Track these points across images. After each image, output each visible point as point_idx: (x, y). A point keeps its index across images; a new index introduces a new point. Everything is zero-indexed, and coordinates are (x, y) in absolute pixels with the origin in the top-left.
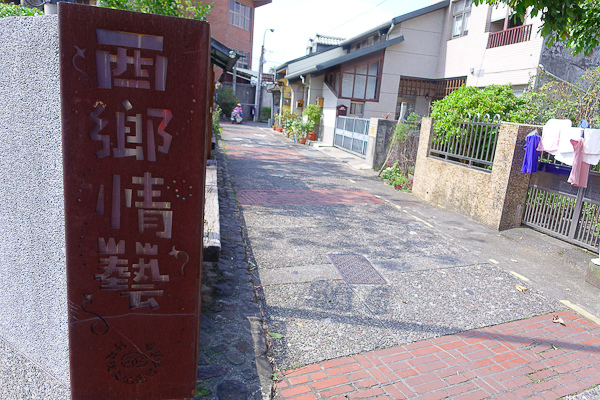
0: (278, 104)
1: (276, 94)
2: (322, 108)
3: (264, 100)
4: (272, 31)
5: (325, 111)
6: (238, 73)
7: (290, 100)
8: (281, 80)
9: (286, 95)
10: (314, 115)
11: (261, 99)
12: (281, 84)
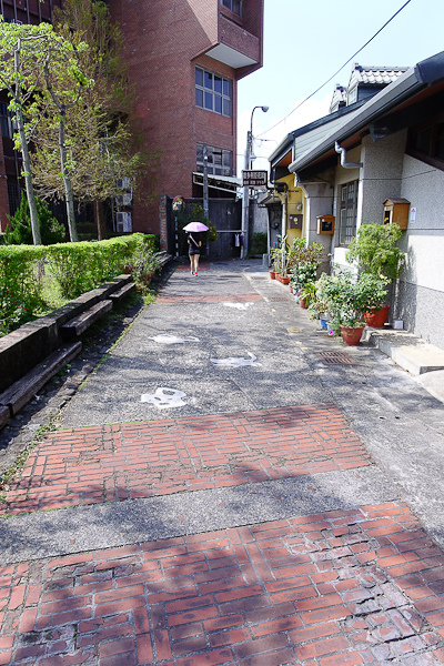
0: (278, 228)
1: (274, 209)
2: (404, 231)
3: (257, 222)
4: (264, 110)
5: (414, 240)
6: (213, 182)
7: (300, 217)
8: (280, 181)
9: (292, 208)
10: (383, 254)
11: (251, 221)
12: (281, 188)
